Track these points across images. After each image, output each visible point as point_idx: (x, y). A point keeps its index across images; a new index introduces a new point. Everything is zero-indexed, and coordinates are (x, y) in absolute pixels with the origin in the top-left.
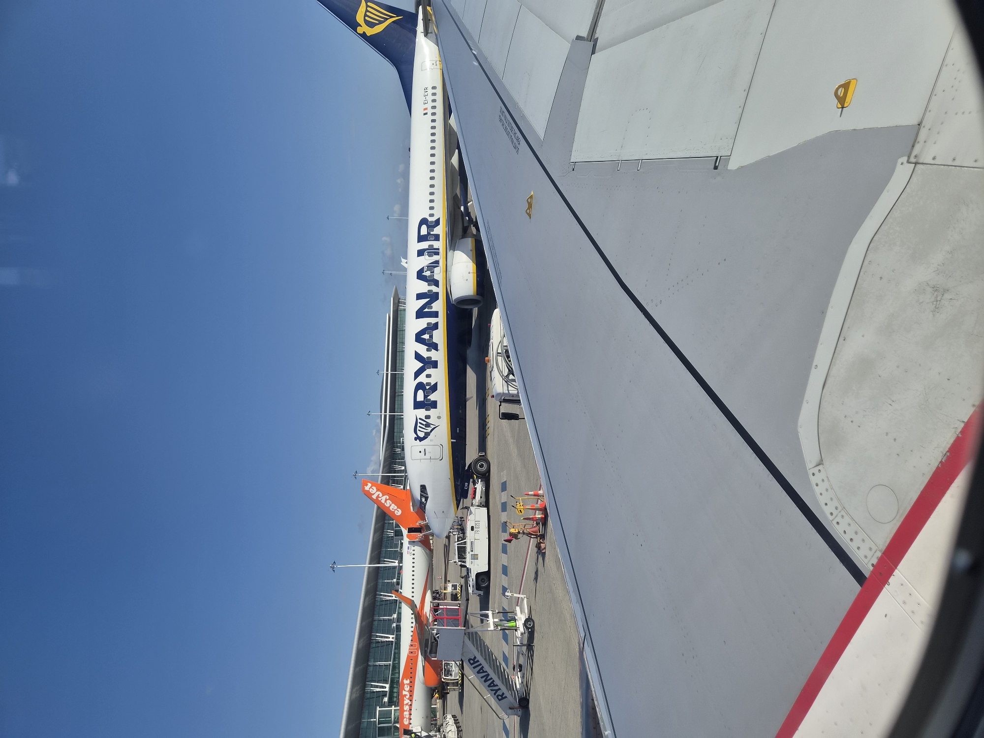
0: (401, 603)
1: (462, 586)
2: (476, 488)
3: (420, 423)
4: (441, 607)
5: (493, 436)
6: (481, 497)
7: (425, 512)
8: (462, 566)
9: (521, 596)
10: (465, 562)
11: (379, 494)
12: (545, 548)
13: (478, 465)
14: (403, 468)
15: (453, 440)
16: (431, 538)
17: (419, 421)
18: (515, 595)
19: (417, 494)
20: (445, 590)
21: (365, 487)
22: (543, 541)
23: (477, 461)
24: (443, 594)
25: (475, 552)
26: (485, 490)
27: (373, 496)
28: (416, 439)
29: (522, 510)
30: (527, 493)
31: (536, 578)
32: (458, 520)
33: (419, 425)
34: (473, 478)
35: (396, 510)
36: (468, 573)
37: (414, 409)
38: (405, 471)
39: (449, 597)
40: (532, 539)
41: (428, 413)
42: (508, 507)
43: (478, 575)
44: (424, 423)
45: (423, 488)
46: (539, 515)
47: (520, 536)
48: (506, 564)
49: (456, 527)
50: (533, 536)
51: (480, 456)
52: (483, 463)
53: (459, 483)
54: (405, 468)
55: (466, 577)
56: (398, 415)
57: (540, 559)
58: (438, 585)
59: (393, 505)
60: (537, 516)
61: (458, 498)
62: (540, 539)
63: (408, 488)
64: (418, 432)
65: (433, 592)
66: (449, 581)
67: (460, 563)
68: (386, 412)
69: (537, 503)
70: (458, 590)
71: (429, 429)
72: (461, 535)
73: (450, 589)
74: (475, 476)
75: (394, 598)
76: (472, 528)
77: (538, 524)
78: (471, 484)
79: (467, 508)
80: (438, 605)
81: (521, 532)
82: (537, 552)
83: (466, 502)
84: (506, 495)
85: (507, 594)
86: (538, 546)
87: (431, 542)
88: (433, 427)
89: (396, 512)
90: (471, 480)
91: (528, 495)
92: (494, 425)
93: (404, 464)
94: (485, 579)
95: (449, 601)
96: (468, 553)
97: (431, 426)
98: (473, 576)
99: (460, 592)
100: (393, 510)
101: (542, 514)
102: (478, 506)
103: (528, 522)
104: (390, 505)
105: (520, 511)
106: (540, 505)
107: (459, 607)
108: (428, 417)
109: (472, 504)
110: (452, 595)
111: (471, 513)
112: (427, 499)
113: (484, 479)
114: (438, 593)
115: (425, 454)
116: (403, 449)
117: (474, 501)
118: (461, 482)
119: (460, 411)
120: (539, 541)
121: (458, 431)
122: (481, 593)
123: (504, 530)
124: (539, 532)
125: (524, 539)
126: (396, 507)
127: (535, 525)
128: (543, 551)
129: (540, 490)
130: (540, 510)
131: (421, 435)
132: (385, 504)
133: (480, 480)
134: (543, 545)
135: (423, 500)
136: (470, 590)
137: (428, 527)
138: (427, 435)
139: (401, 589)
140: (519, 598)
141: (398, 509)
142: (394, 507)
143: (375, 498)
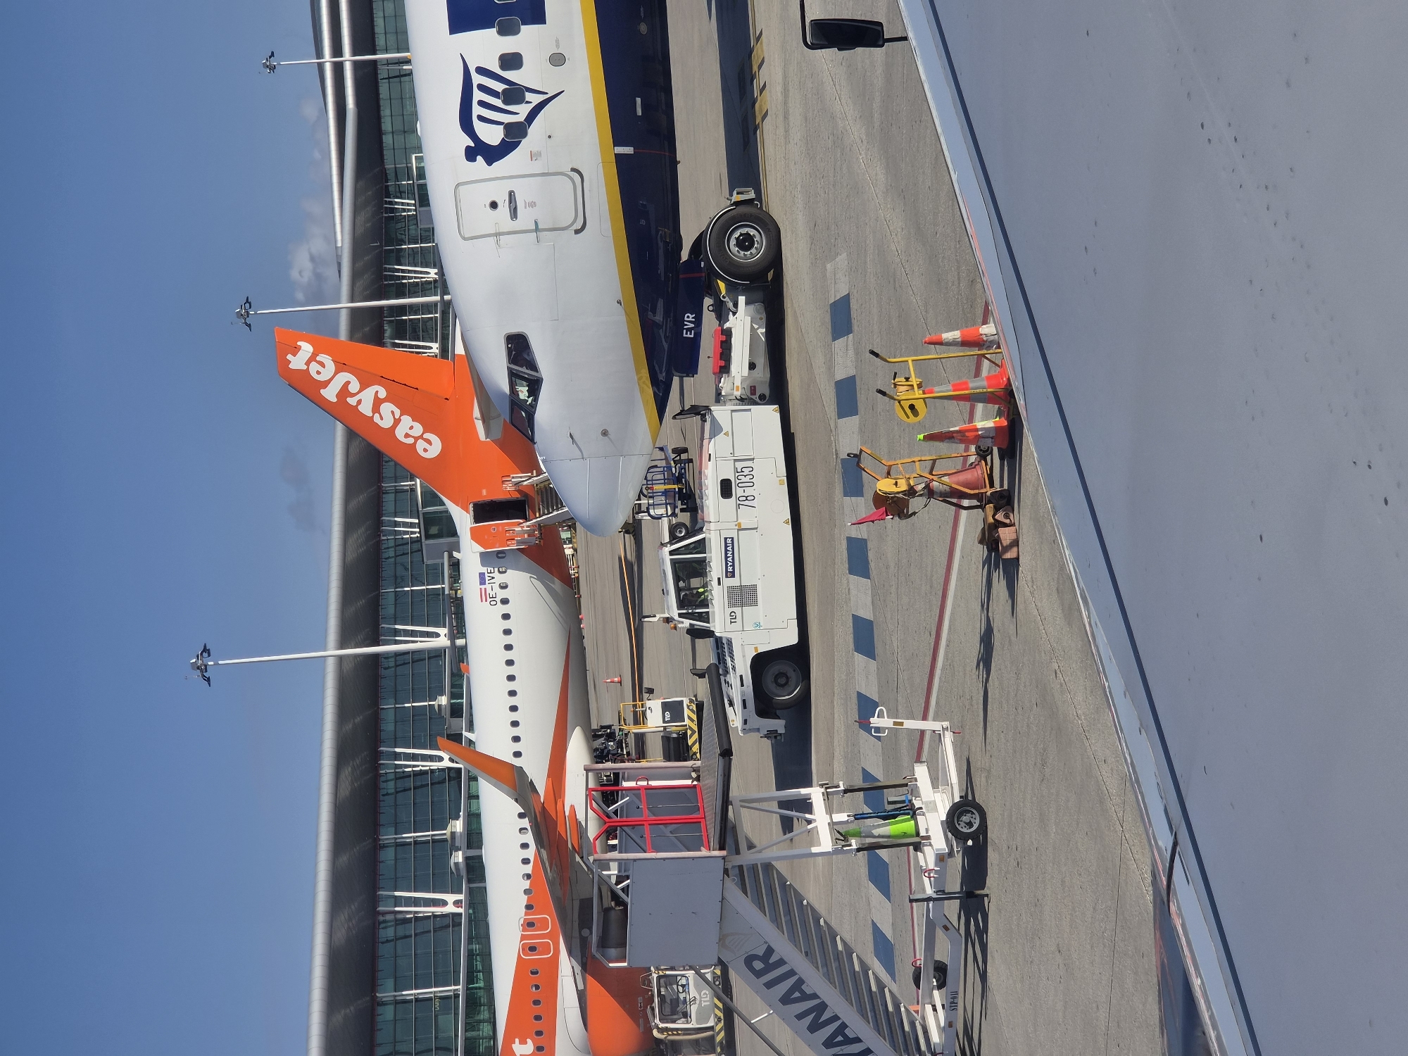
0: (475, 779)
1: (700, 707)
2: (728, 334)
3: (482, 88)
4: (626, 784)
5: (786, 118)
6: (752, 366)
7: (532, 440)
8: (695, 633)
9: (930, 725)
10: (705, 618)
11: (348, 383)
12: (1015, 543)
13: (733, 242)
14: (433, 273)
15: (621, 150)
16: (565, 535)
17: (477, 79)
18: (910, 724)
19: (497, 370)
20: (636, 722)
21: (289, 357)
22: (1007, 516)
23: (724, 225)
24: (631, 740)
25: (745, 576)
26: (767, 334)
27: (322, 391)
28: (471, 154)
29: (920, 406)
30: (934, 337)
31: (986, 659)
32: (666, 459)
33: (478, 95)
34: (715, 293)
35: (421, 437)
36: (721, 658)
37: (450, 34)
38: (441, 285)
39: (655, 747)
40: (964, 513)
41: (509, 44)
42: (861, 397)
43: (761, 662)
44: (499, 87)
45: (518, 347)
46: (986, 420)
47: (915, 504)
48: (866, 613)
49: (660, 488)
50: (966, 503)
51: (737, 204)
52: (752, 232)
53: (659, 318)
54: (441, 273)
55: (716, 674)
56: (389, 62)
57: (1000, 586)
58: (608, 708)
59: (407, 420)
60: (980, 425)
61: (662, 377)
62: (997, 510)
63: (460, 350)
64: (477, 125)
65: (593, 735)
66: (651, 691)
67: (687, 623)
68: (337, 50)
69: (977, 373)
70: (687, 722)
71: (522, 111)
72: (685, 518)
73: (655, 719)
74: (722, 285)
75: (446, 763)
76: (726, 489)
77: (983, 454)
78: (709, 318)
79: (700, 411)
80: (616, 778)
81: (919, 487)
82: (987, 561)
83: (695, 388)
84: (851, 352)
85: (875, 721)
86: (990, 539)
87: (568, 551)
88: (535, 99)
89: (421, 445)
90: (708, 301)
91: (941, 343)
92: (785, 77)
93: (432, 258)
94: (791, 674)
95: (655, 759)
96: (715, 583)
97: (529, 96)
98: (741, 665)
99: (696, 728)
100: (410, 441)
101: (999, 414)
102: (742, 400)
103: (943, 447)
104: (397, 422)
105: (912, 407)
106: (988, 378)
107: (698, 779)
108: (511, 61)
109: (718, 394)
110: (666, 739)
111: (716, 429)
112: (535, 386)
113: (760, 295)
114: (611, 736)
115: (514, 213)
116: (424, 200)
117: (725, 385)
118: (666, 313)
119: (643, 28)
120: (991, 520)
121: (639, 112)
122: (779, 725)
123: (853, 486)
124: (992, 485)
125: (931, 514)
126: (418, 429)
127: (972, 459)
128: (1008, 555)
129: (985, 322)
130: (988, 398)
131: (492, 135)
132: (377, 418)
133: (742, 299)
134: (1006, 535)
135: (523, 392)
136: (735, 718)
137: (550, 497)
138: (515, 133)
139: (471, 727)
140: (922, 732)
141: (427, 436)
142: (411, 428)
143: (335, 400)
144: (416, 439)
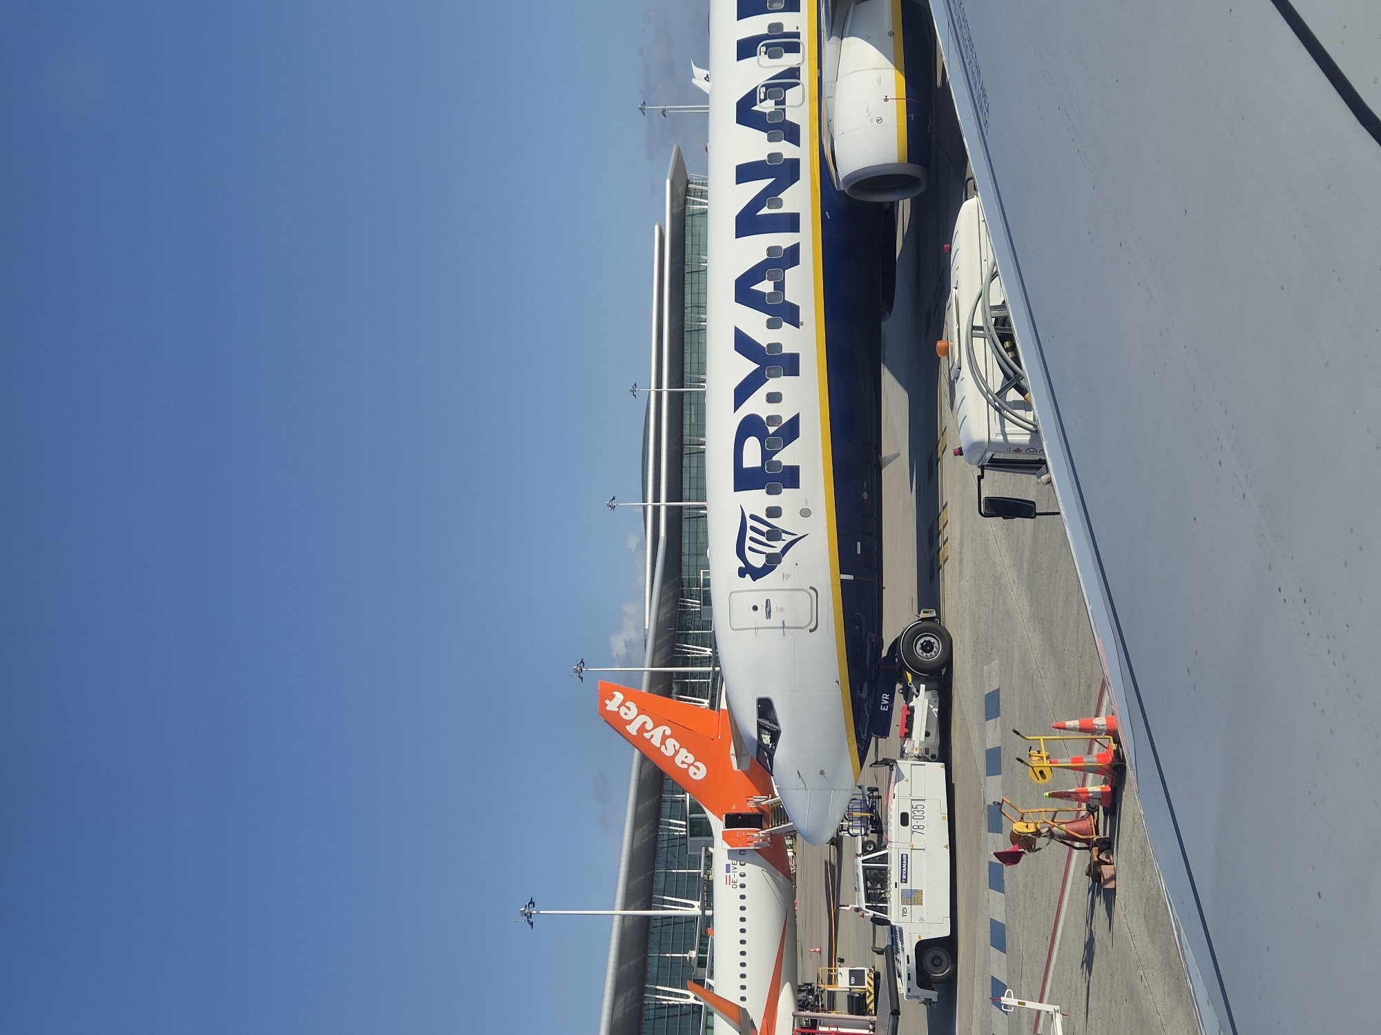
0: (712, 1014)
1: (877, 977)
2: (912, 710)
3: (753, 528)
4: (821, 1029)
5: (961, 562)
6: (927, 734)
7: (771, 773)
8: (876, 921)
9: (1044, 1007)
10: (884, 910)
11: (645, 723)
12: (1113, 878)
13: (919, 646)
14: (709, 651)
15: (844, 577)
16: (788, 842)
17: (750, 522)
18: (1030, 1005)
19: (749, 721)
20: (830, 983)
21: (607, 702)
22: (1108, 857)
23: (913, 634)
24: (825, 996)
25: (914, 884)
26: (939, 713)
28: (742, 573)
29: (1047, 772)
30: (1060, 724)
31: (1088, 961)
32: (863, 794)
33: (750, 533)
34: (903, 681)
35: (693, 764)
36: (894, 941)
37: (736, 490)
38: (714, 660)
39: (842, 1002)
40: (1075, 852)
41: (773, 501)
42: (1004, 762)
43: (923, 947)
44: (765, 529)
45: (765, 708)
46: (1095, 786)
47: (1040, 842)
48: (1000, 919)
49: (859, 814)
50: (1077, 844)
51: (923, 619)
52: (933, 640)
53: (864, 695)
54: (715, 652)
55: (891, 952)
56: (690, 508)
57: (1100, 908)
58: (810, 971)
59: (684, 752)
60: (1090, 789)
61: (864, 737)
62: (1100, 851)
63: (724, 706)
64: (748, 553)
65: (798, 990)
66: (842, 961)
67: (871, 913)
68: (657, 498)
69: (1090, 752)
70: (866, 986)
71: (779, 546)
72: (873, 837)
73: (843, 982)
74: (909, 676)
75: (692, 1001)
76: (904, 819)
77: (1092, 810)
78: (899, 699)
79: (889, 763)
80: (814, 1023)
81: (1044, 831)
82: (1091, 889)
83: (886, 746)
84: (998, 730)
85: (1004, 1000)
86: (1094, 872)
87: (790, 854)
88: (789, 538)
89: (692, 770)
90: (899, 686)
91: (1065, 729)
92: (962, 534)
93: (711, 642)
94: (944, 957)
95: (841, 1013)
96: (893, 886)
97: (784, 536)
98: (908, 948)
99: (872, 991)
100: (685, 766)
101: (1105, 782)
102: (919, 758)
103: (1062, 803)
104: (677, 752)
105: (1041, 772)
106: (1098, 756)
107: (873, 1030)
108: (774, 512)
109: (903, 752)
110: (851, 998)
111: (900, 777)
112: (775, 736)
113: (935, 685)
114: (811, 992)
115: (769, 615)
116: (707, 600)
117: (908, 746)
118: (869, 694)
119: (865, 495)
120: (1096, 859)
121: (859, 552)
122: (933, 995)
123: (996, 826)
124: (1097, 834)
125: (1051, 851)
126: (691, 759)
127: (1083, 813)
128: (1108, 886)
129: (1097, 716)
130: (1097, 770)
131: (757, 561)
132: (663, 749)
133: (923, 687)
134: (1106, 871)
135: (766, 739)
136: (902, 986)
137: (780, 813)
138: (773, 561)
139: (711, 976)
140: (1039, 1012)
141: (697, 764)
142: (686, 757)
143: (635, 734)
144: (689, 765)
